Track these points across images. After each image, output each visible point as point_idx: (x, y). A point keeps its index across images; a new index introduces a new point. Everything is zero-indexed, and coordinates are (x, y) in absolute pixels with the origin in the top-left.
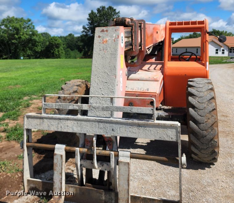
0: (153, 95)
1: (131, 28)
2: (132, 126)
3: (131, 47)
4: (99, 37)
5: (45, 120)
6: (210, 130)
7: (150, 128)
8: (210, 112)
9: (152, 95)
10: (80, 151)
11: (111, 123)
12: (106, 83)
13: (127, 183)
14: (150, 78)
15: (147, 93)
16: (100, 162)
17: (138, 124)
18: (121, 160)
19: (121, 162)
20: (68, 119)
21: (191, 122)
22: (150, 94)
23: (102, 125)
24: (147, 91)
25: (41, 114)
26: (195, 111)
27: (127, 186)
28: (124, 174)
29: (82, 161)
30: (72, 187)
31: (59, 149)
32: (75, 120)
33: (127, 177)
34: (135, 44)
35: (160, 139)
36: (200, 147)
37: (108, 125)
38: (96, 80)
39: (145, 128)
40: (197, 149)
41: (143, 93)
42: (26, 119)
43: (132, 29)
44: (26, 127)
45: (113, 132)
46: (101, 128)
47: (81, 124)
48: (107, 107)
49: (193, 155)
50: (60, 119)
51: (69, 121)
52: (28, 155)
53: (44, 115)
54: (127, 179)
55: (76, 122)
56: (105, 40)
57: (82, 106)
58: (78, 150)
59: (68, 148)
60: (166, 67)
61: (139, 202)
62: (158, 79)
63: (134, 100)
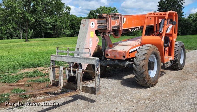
3: (106, 28)
4: (82, 23)
5: (57, 57)
6: (141, 69)
8: (142, 60)
12: (82, 43)
17: (84, 58)
26: (136, 60)
29: (68, 73)
30: (65, 83)
31: (61, 68)
32: (66, 57)
34: (108, 26)
38: (79, 42)
39: (86, 60)
42: (51, 56)
43: (107, 19)
44: (51, 60)
45: (77, 61)
46: (73, 60)
47: (68, 58)
48: (76, 52)
50: (61, 56)
51: (64, 57)
52: (53, 71)
53: (57, 55)
54: (80, 79)
56: (84, 25)
57: (68, 51)
58: (67, 68)
59: (64, 68)
60: (142, 39)
61: (84, 88)
62: (132, 45)
63: (116, 55)
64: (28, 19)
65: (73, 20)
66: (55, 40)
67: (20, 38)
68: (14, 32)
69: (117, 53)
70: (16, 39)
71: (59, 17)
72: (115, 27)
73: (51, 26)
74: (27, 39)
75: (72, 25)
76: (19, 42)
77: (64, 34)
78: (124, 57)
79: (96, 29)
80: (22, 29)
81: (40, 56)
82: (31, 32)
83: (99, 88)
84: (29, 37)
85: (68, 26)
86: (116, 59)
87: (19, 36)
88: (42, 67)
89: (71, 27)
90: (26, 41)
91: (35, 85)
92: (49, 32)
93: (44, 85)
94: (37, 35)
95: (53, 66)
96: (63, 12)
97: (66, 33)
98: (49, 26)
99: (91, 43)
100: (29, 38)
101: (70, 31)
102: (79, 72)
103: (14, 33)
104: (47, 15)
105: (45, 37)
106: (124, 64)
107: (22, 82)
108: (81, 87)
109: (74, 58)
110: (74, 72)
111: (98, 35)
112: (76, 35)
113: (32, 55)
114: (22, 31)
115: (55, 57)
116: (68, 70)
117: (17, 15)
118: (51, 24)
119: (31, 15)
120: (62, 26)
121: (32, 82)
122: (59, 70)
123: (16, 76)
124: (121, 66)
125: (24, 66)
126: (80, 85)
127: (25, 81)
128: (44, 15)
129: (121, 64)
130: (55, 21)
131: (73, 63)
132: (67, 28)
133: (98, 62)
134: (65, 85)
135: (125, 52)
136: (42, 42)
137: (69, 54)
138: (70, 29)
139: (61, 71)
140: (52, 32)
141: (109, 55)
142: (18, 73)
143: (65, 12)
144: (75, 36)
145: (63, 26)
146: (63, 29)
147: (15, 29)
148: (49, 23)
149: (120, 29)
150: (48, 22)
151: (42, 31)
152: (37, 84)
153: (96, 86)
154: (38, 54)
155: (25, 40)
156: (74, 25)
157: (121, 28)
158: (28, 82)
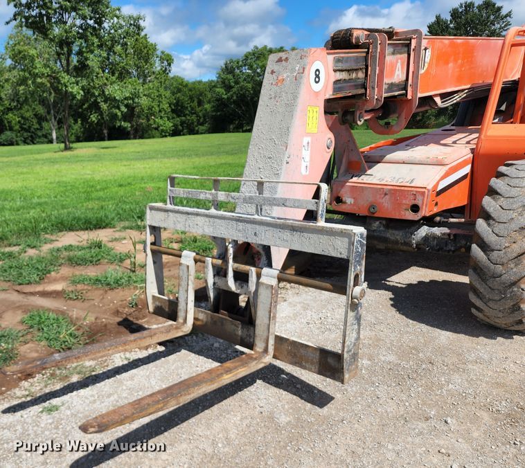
0: (419, 192)
1: (366, 50)
2: (282, 229)
3: (361, 91)
4: (272, 72)
5: (170, 214)
6: (512, 266)
7: (309, 235)
9: (416, 192)
10: (212, 264)
11: (253, 224)
12: (270, 158)
13: (268, 316)
14: (428, 158)
15: (406, 189)
16: (239, 282)
17: (292, 226)
18: (263, 281)
19: (263, 284)
20: (197, 214)
21: (474, 246)
22: (413, 189)
23: (241, 225)
24: (408, 184)
25: (166, 205)
26: (489, 225)
27: (268, 319)
28: (265, 302)
29: (217, 278)
30: (202, 312)
31: (186, 257)
32: (207, 216)
33: (269, 306)
34: (371, 84)
35: (323, 253)
36: (487, 296)
37: (249, 226)
38: (256, 154)
39: (302, 234)
40: (481, 299)
41: (399, 188)
42: (148, 211)
44: (148, 223)
45: (255, 237)
46: (239, 231)
47: (214, 223)
48: (251, 198)
49: (473, 311)
50: (188, 213)
51: (198, 217)
52: (154, 263)
53: (169, 206)
54: (268, 309)
55: (207, 219)
56: (280, 78)
57: (217, 194)
58: (209, 260)
59: (198, 257)
60: (482, 137)
61: (285, 347)
62: (446, 161)
63: (381, 201)
64: (66, 91)
65: (179, 90)
66: (136, 145)
67: (51, 142)
68: (37, 126)
69: (386, 194)
70: (42, 143)
71: (144, 83)
72: (392, 86)
73: (124, 109)
74: (67, 142)
75: (177, 104)
76: (49, 151)
77: (156, 129)
78: (415, 208)
79: (328, 97)
80: (55, 118)
81: (101, 194)
82: (77, 127)
83: (355, 356)
84: (73, 138)
85: (166, 106)
86: (376, 215)
87: (50, 137)
88: (110, 227)
89: (173, 111)
90: (67, 148)
91: (96, 294)
92: (120, 126)
93: (123, 298)
94: (92, 135)
95: (155, 247)
96: (154, 70)
97: (161, 128)
98: (119, 109)
99: (307, 159)
100: (73, 142)
101: (171, 121)
102: (263, 280)
103: (38, 129)
104: (114, 78)
105: (111, 138)
106: (409, 235)
107: (55, 280)
108: (271, 342)
109: (241, 221)
110: (241, 278)
111: (244, 129)
112: (185, 131)
113: (83, 188)
114: (56, 124)
115: (161, 215)
116: (214, 266)
117: (39, 80)
118: (126, 102)
119: (73, 80)
120: (150, 108)
121: (86, 283)
122: (180, 264)
123: (38, 261)
124: (396, 242)
125: (62, 223)
126: (266, 334)
127: (64, 279)
128: (107, 79)
129: (396, 235)
130: (135, 95)
131: (235, 242)
132: (162, 114)
133: (362, 245)
134: (202, 321)
135: (421, 192)
136: (102, 150)
137: (218, 206)
138: (170, 115)
139: (185, 269)
140: (126, 125)
141: (349, 200)
142: (46, 248)
143: (159, 68)
144: (184, 135)
145: (153, 107)
146: (154, 115)
147: (41, 119)
148: (119, 101)
149: (409, 97)
150: (117, 98)
151: (102, 124)
152: (101, 292)
153: (346, 350)
154: (98, 187)
155: (62, 145)
156: (182, 103)
157: (414, 93)
158: (74, 282)
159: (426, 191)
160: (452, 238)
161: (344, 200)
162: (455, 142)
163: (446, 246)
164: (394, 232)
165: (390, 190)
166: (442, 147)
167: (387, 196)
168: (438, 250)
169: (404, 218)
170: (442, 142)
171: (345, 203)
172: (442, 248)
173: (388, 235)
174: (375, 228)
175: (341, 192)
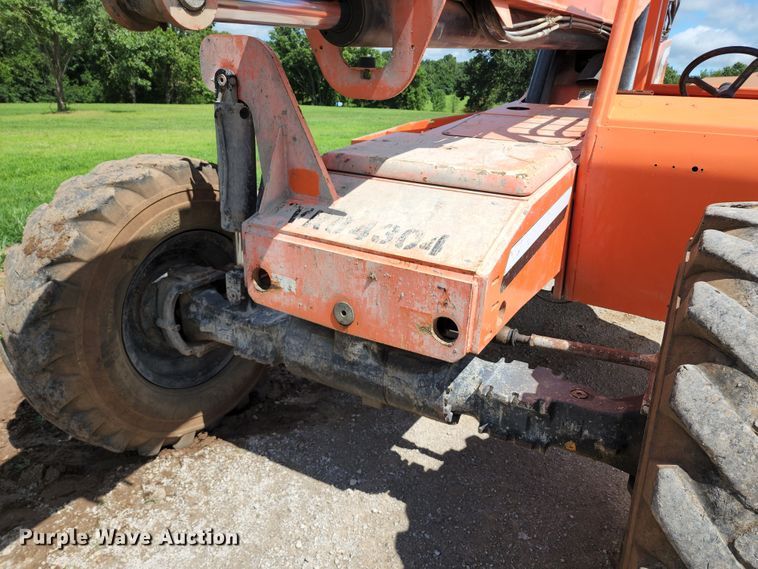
0: (456, 284)
9: (448, 281)
14: (482, 173)
15: (421, 270)
22: (439, 273)
24: (425, 256)
60: (599, 122)
62: (526, 186)
63: (358, 294)
69: (371, 279)
78: (446, 329)
86: (350, 331)
90: (61, 109)
129: (404, 384)
141: (286, 282)
155: (55, 106)
159: (475, 283)
160: (543, 411)
161: (273, 279)
162: (533, 132)
163: (527, 429)
164: (399, 374)
165: (382, 268)
166: (513, 144)
167: (374, 285)
168: (508, 436)
169: (418, 350)
170: (511, 130)
171: (277, 288)
172: (517, 434)
173: (386, 382)
174: (356, 358)
175: (265, 258)
